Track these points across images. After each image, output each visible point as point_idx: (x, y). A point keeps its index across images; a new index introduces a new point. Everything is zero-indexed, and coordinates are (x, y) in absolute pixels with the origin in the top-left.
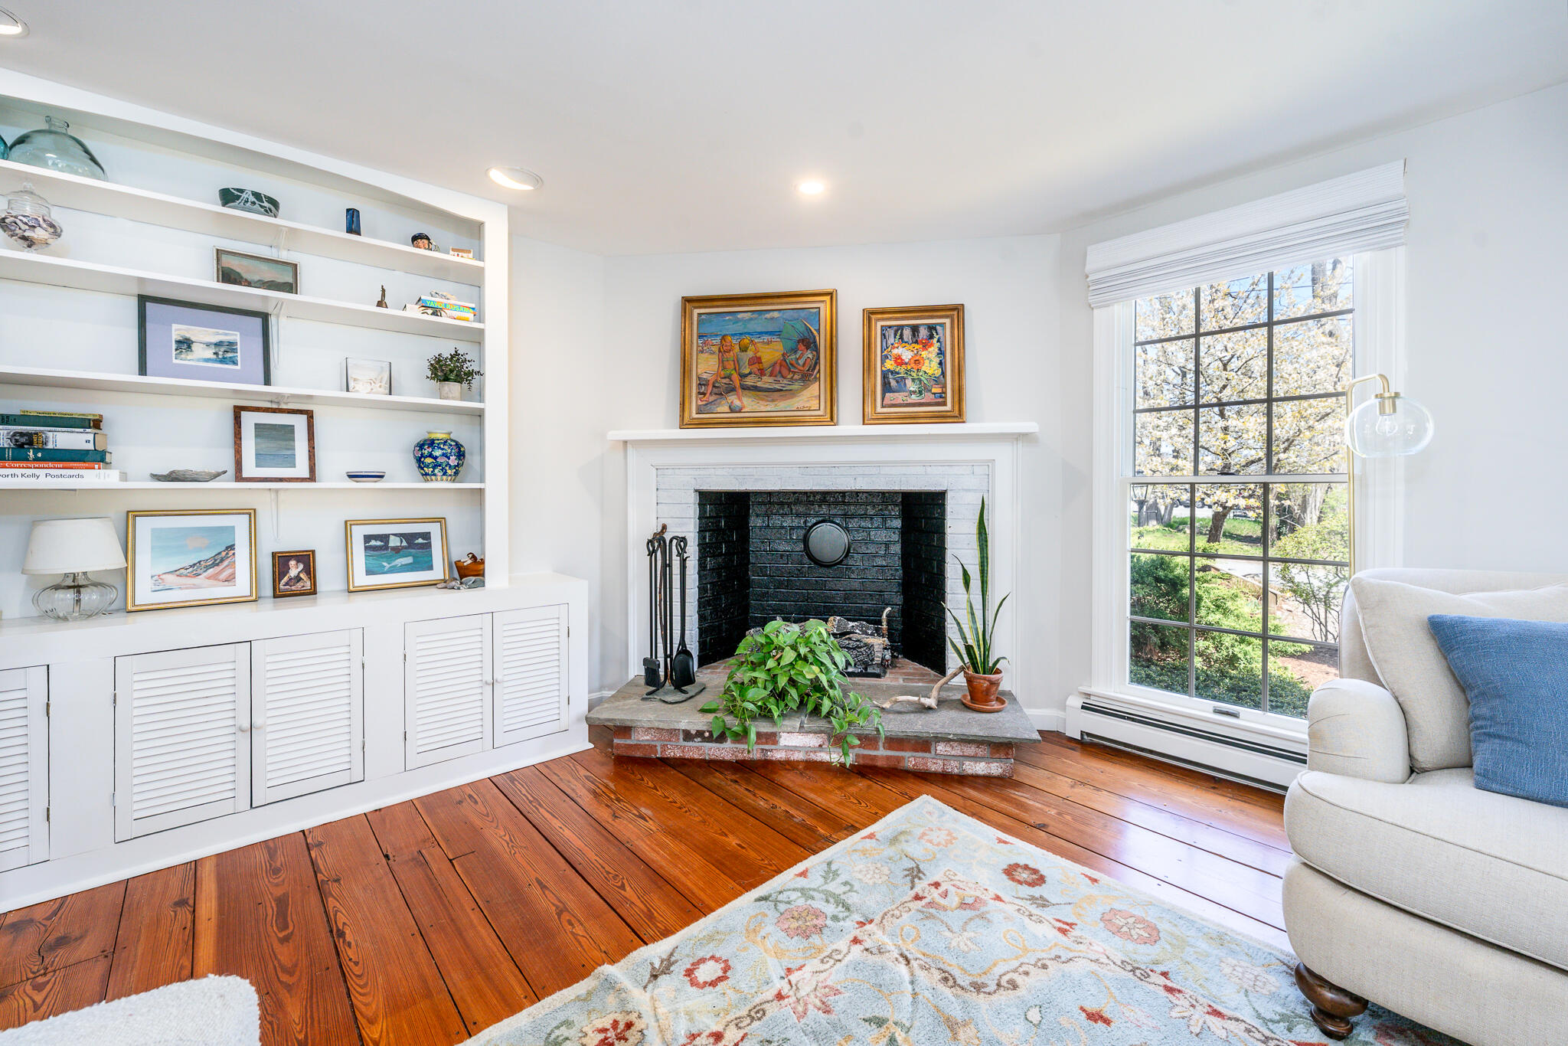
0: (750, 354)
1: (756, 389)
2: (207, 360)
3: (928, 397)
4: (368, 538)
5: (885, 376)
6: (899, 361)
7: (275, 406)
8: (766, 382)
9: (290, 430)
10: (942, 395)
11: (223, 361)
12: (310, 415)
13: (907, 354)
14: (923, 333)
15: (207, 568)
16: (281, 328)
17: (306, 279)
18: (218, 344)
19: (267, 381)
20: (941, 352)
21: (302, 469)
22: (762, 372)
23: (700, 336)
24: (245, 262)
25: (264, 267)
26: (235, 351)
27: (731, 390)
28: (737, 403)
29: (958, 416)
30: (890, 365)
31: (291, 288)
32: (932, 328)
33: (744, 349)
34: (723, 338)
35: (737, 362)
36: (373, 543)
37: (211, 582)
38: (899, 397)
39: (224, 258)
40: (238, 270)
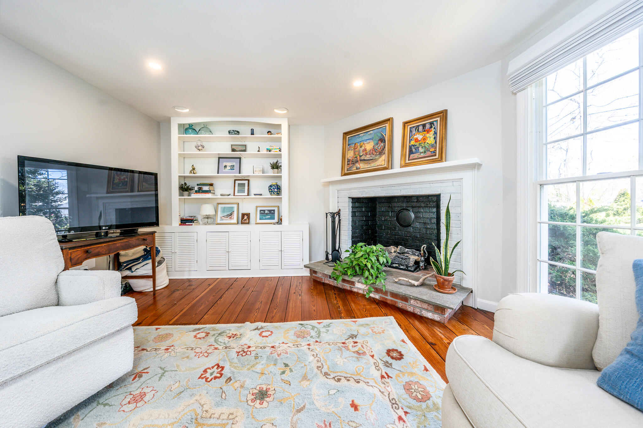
0: (363, 148)
1: (364, 160)
2: (229, 170)
3: (428, 153)
4: (261, 211)
5: (410, 148)
6: (417, 140)
7: (242, 179)
8: (368, 157)
9: (244, 184)
10: (435, 152)
11: (232, 170)
12: (248, 180)
13: (420, 137)
14: (428, 126)
15: (229, 216)
16: (243, 160)
17: (248, 148)
18: (231, 166)
19: (240, 173)
20: (435, 133)
21: (246, 193)
22: (366, 154)
23: (348, 145)
24: (236, 146)
25: (240, 147)
26: (234, 167)
27: (357, 162)
28: (358, 166)
29: (440, 160)
30: (413, 143)
31: (245, 151)
32: (432, 124)
33: (361, 147)
34: (355, 144)
35: (359, 151)
36: (262, 212)
37: (229, 219)
38: (416, 155)
39: (233, 146)
40: (235, 148)
